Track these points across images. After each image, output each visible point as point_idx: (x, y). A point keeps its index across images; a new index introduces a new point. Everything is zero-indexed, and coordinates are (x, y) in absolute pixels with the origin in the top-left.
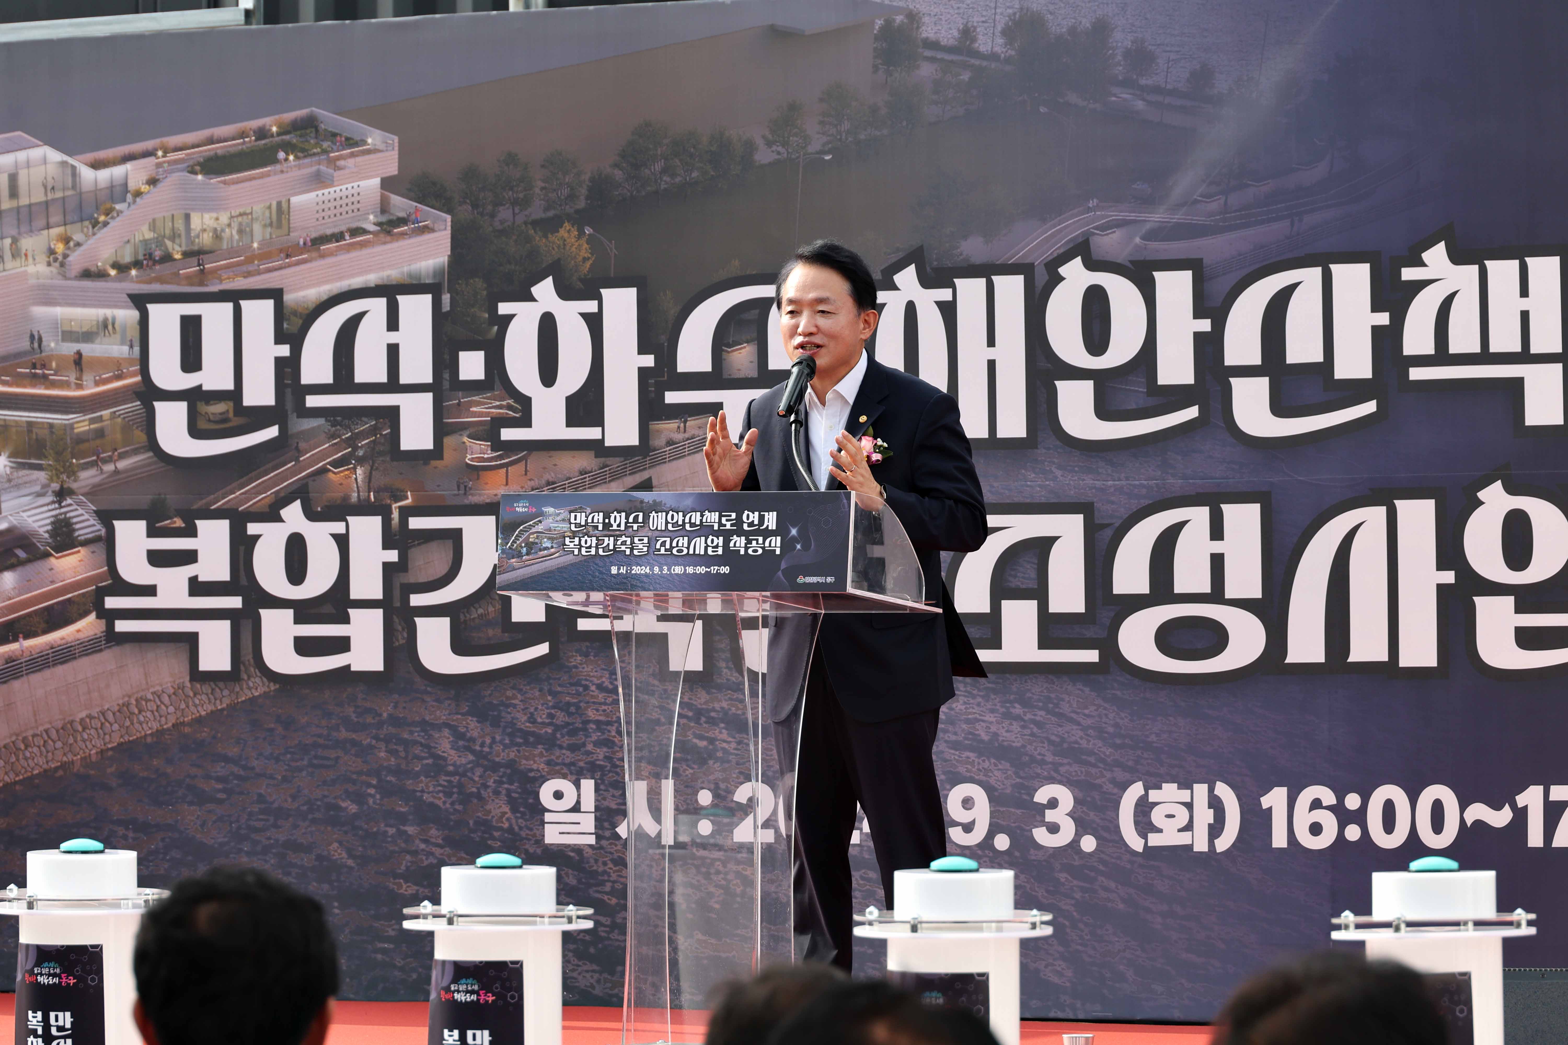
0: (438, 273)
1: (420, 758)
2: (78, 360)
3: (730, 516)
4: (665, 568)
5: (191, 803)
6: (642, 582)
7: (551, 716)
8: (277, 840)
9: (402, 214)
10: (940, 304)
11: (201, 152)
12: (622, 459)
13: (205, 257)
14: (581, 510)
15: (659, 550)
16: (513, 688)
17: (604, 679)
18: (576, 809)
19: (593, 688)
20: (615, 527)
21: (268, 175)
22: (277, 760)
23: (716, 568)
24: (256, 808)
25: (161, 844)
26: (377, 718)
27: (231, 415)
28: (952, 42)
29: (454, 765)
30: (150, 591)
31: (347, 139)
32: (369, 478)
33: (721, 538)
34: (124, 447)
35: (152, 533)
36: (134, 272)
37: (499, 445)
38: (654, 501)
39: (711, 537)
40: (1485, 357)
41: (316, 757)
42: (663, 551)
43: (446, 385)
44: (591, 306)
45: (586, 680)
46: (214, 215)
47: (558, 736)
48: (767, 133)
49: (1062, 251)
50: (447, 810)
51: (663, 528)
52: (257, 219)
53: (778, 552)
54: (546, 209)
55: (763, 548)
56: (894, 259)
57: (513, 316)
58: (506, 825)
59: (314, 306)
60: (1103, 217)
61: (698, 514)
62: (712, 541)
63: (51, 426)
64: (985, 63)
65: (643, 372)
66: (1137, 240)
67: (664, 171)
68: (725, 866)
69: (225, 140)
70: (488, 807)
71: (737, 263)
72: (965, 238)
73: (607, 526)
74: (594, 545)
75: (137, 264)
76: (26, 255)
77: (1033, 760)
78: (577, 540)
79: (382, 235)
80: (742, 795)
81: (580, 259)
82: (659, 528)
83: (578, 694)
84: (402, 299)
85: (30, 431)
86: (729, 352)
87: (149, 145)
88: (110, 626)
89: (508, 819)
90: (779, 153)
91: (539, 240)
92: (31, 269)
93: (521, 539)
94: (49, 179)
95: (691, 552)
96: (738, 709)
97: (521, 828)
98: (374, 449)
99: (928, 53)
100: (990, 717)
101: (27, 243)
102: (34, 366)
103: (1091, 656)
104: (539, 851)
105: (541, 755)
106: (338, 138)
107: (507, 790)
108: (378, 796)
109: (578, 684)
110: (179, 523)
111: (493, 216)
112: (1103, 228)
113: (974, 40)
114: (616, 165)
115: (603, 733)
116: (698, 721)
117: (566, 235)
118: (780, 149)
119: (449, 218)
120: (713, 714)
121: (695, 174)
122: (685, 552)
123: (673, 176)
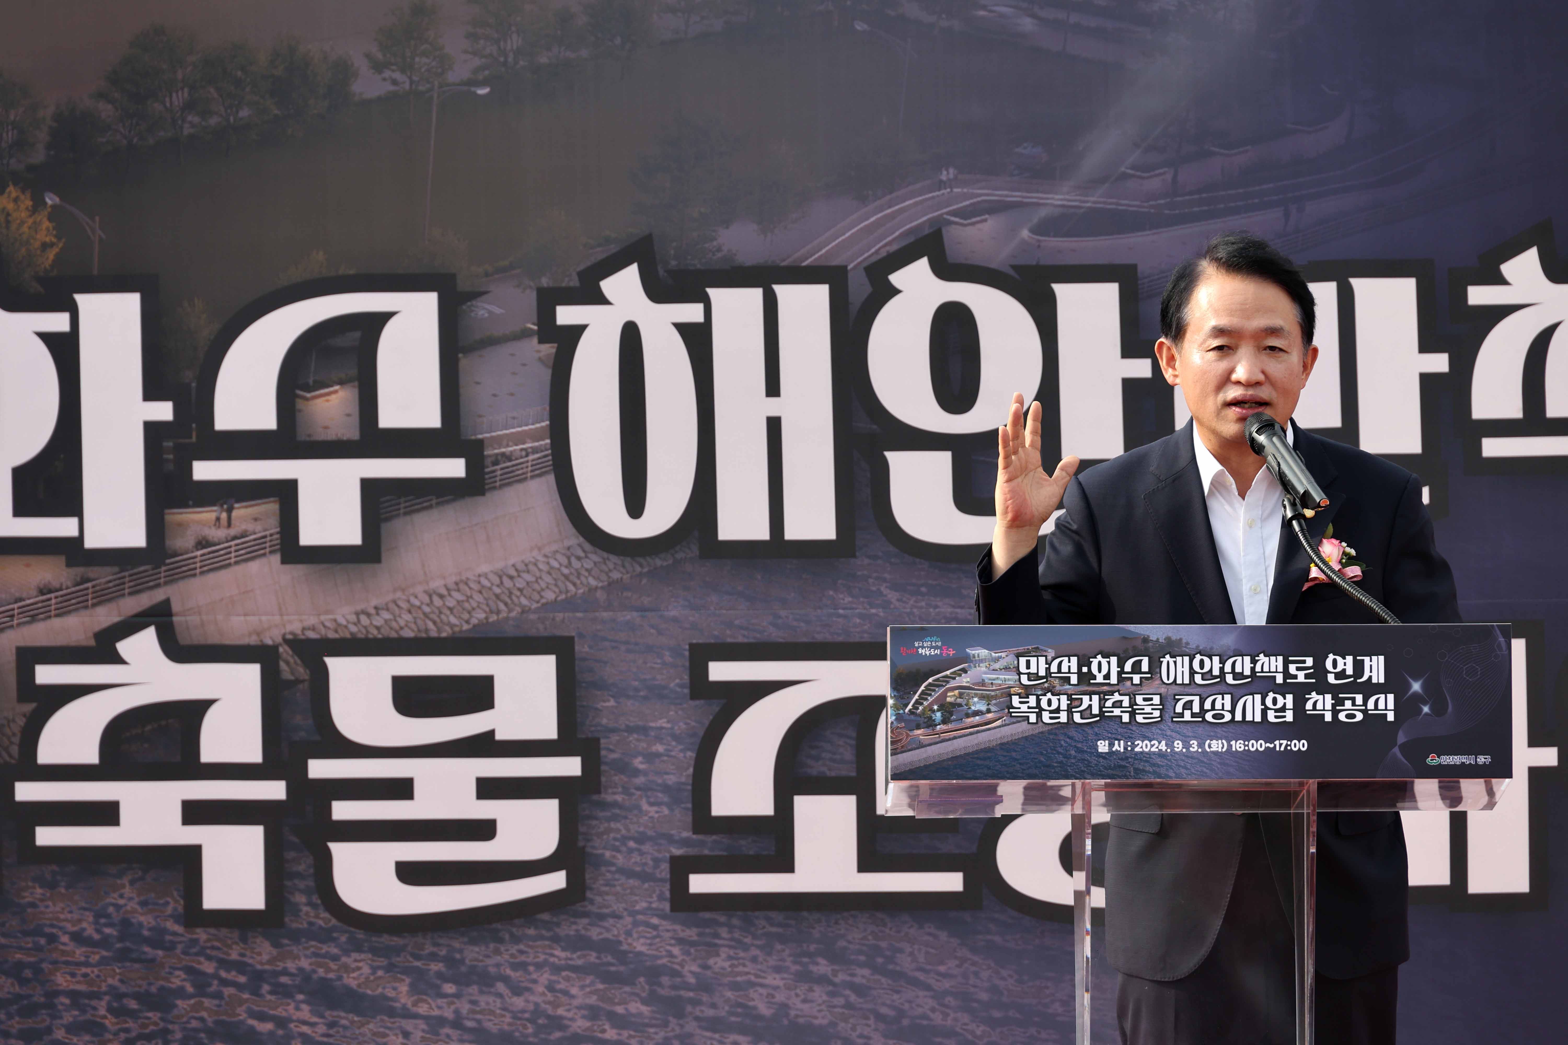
3: (1304, 662)
4: (1194, 743)
6: (1154, 765)
10: (682, 328)
12: (116, 569)
14: (1037, 652)
15: (1182, 715)
17: (84, 925)
19: (65, 939)
20: (1100, 679)
23: (1284, 742)
33: (1290, 697)
38: (1168, 639)
39: (1271, 695)
42: (1188, 718)
44: (58, 322)
45: (52, 926)
48: (374, 50)
49: (894, 247)
51: (1187, 681)
53: (1390, 717)
55: (1365, 712)
56: (599, 254)
60: (966, 197)
61: (1247, 659)
62: (1275, 702)
65: (152, 430)
66: (1025, 234)
67: (189, 106)
72: (726, 223)
73: (1086, 678)
74: (1064, 707)
78: (1032, 700)
81: (37, 244)
82: (1179, 681)
83: (38, 949)
86: (307, 399)
90: (395, 82)
93: (930, 699)
95: (1238, 717)
96: (329, 970)
100: (773, 979)
103: (951, 881)
109: (37, 932)
112: (964, 214)
114: (101, 95)
115: (83, 1011)
116: (256, 992)
117: (11, 206)
118: (397, 76)
120: (284, 979)
121: (244, 113)
122: (1228, 717)
123: (206, 114)
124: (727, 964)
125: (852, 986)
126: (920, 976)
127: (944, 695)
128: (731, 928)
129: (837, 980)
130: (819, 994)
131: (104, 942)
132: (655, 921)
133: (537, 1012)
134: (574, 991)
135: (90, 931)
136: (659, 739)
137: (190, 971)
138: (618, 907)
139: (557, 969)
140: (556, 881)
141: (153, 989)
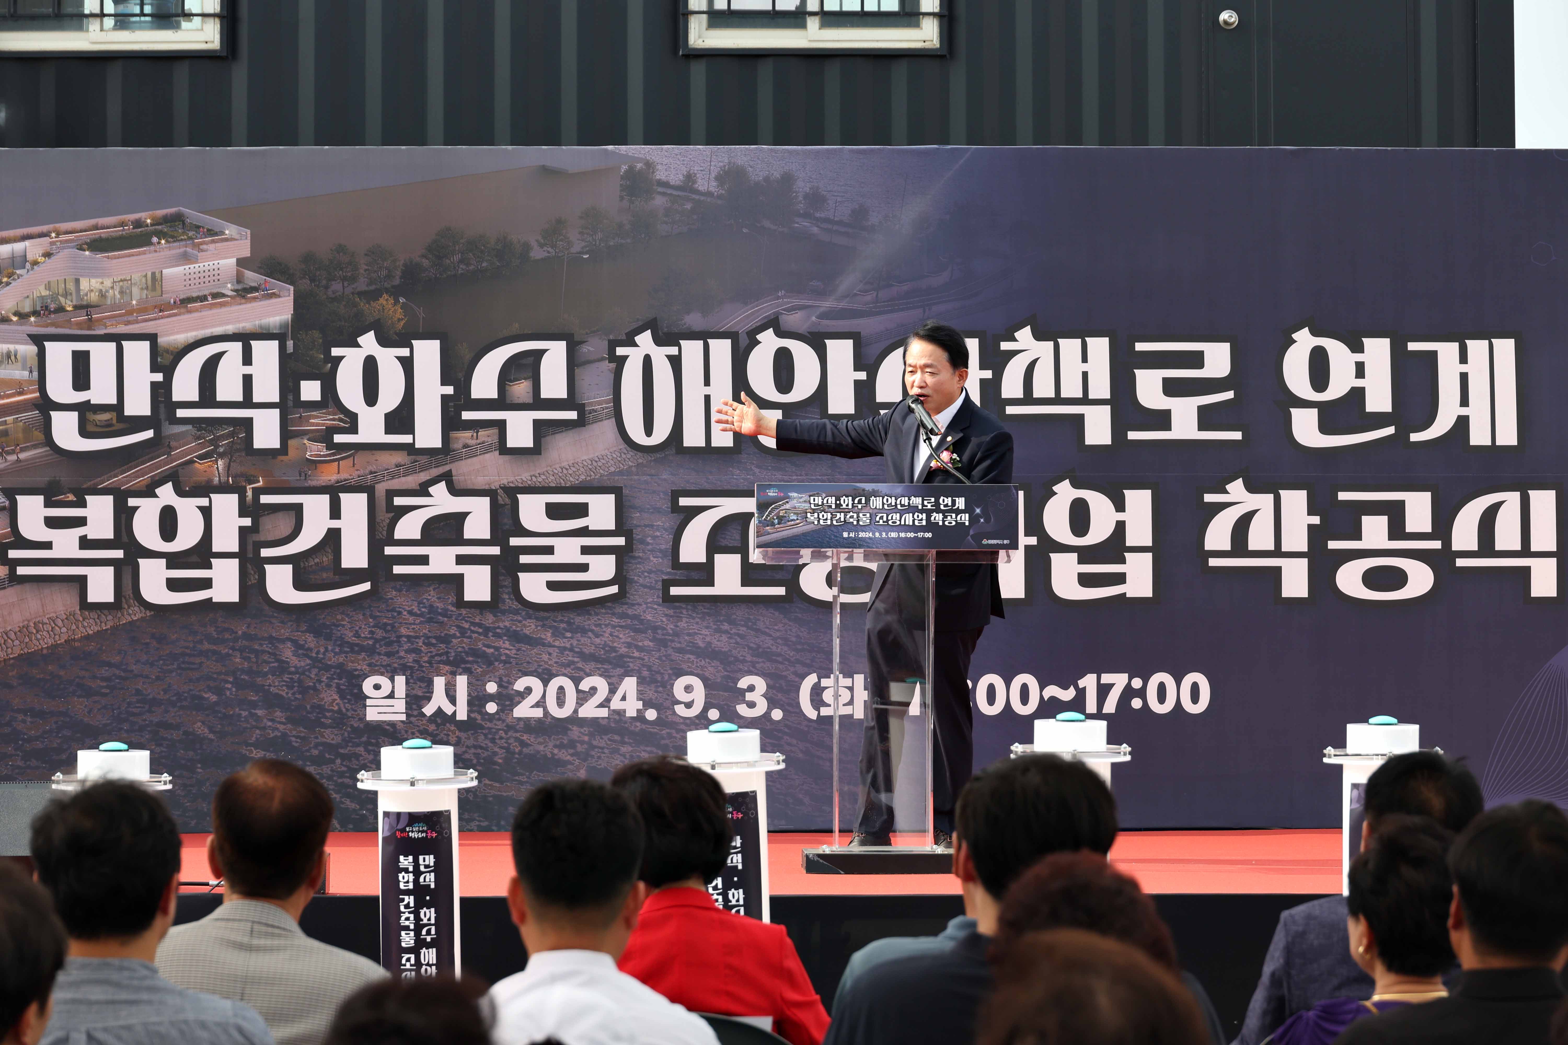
0: (283, 326)
1: (269, 663)
3: (930, 500)
4: (884, 533)
5: (79, 697)
6: (867, 543)
7: (371, 632)
8: (151, 721)
9: (254, 284)
10: (669, 357)
11: (88, 235)
12: (429, 457)
13: (92, 309)
14: (818, 495)
15: (879, 522)
16: (342, 613)
17: (413, 607)
18: (391, 696)
19: (405, 613)
20: (844, 506)
21: (144, 253)
22: (152, 665)
23: (922, 534)
24: (134, 699)
25: (54, 726)
26: (234, 635)
27: (114, 421)
28: (678, 183)
29: (295, 667)
30: (48, 545)
31: (208, 230)
32: (228, 468)
33: (924, 515)
34: (25, 443)
35: (48, 504)
36: (32, 319)
37: (331, 445)
38: (873, 490)
39: (916, 514)
40: (1058, 400)
41: (183, 662)
42: (881, 523)
43: (290, 403)
44: (405, 352)
45: (400, 608)
46: (100, 280)
47: (378, 646)
48: (540, 238)
49: (759, 324)
50: (289, 698)
51: (881, 507)
52: (135, 284)
53: (967, 523)
54: (369, 285)
55: (956, 521)
56: (634, 326)
57: (343, 357)
58: (336, 708)
59: (183, 346)
60: (789, 303)
61: (907, 498)
62: (918, 516)
64: (702, 198)
65: (444, 398)
66: (814, 318)
67: (461, 261)
68: (506, 734)
69: (108, 228)
70: (321, 696)
71: (517, 325)
72: (688, 313)
73: (838, 506)
74: (829, 518)
75: (35, 313)
77: (737, 659)
78: (816, 515)
79: (238, 299)
80: (520, 685)
81: (396, 319)
82: (878, 508)
83: (394, 617)
84: (254, 344)
86: (510, 386)
87: (44, 228)
88: (13, 571)
89: (337, 704)
90: (548, 252)
91: (363, 305)
95: (903, 523)
96: (517, 627)
97: (347, 710)
98: (232, 447)
99: (660, 189)
100: (705, 632)
103: (780, 591)
104: (362, 726)
105: (364, 659)
106: (201, 229)
107: (337, 683)
108: (234, 689)
109: (393, 610)
110: (71, 497)
111: (327, 287)
112: (788, 310)
113: (695, 182)
114: (423, 256)
115: (412, 644)
116: (486, 636)
117: (385, 302)
118: (550, 249)
119: (292, 288)
120: (498, 631)
121: (484, 264)
122: (898, 523)
123: (468, 264)
124: (685, 625)
125: (739, 635)
126: (767, 630)
127: (779, 512)
128: (687, 610)
129: (732, 632)
130: (724, 638)
131: (422, 615)
132: (655, 606)
133: (605, 645)
134: (621, 636)
135: (416, 610)
136: (658, 530)
137: (458, 627)
138: (640, 600)
139: (614, 627)
140: (614, 589)
141: (443, 635)
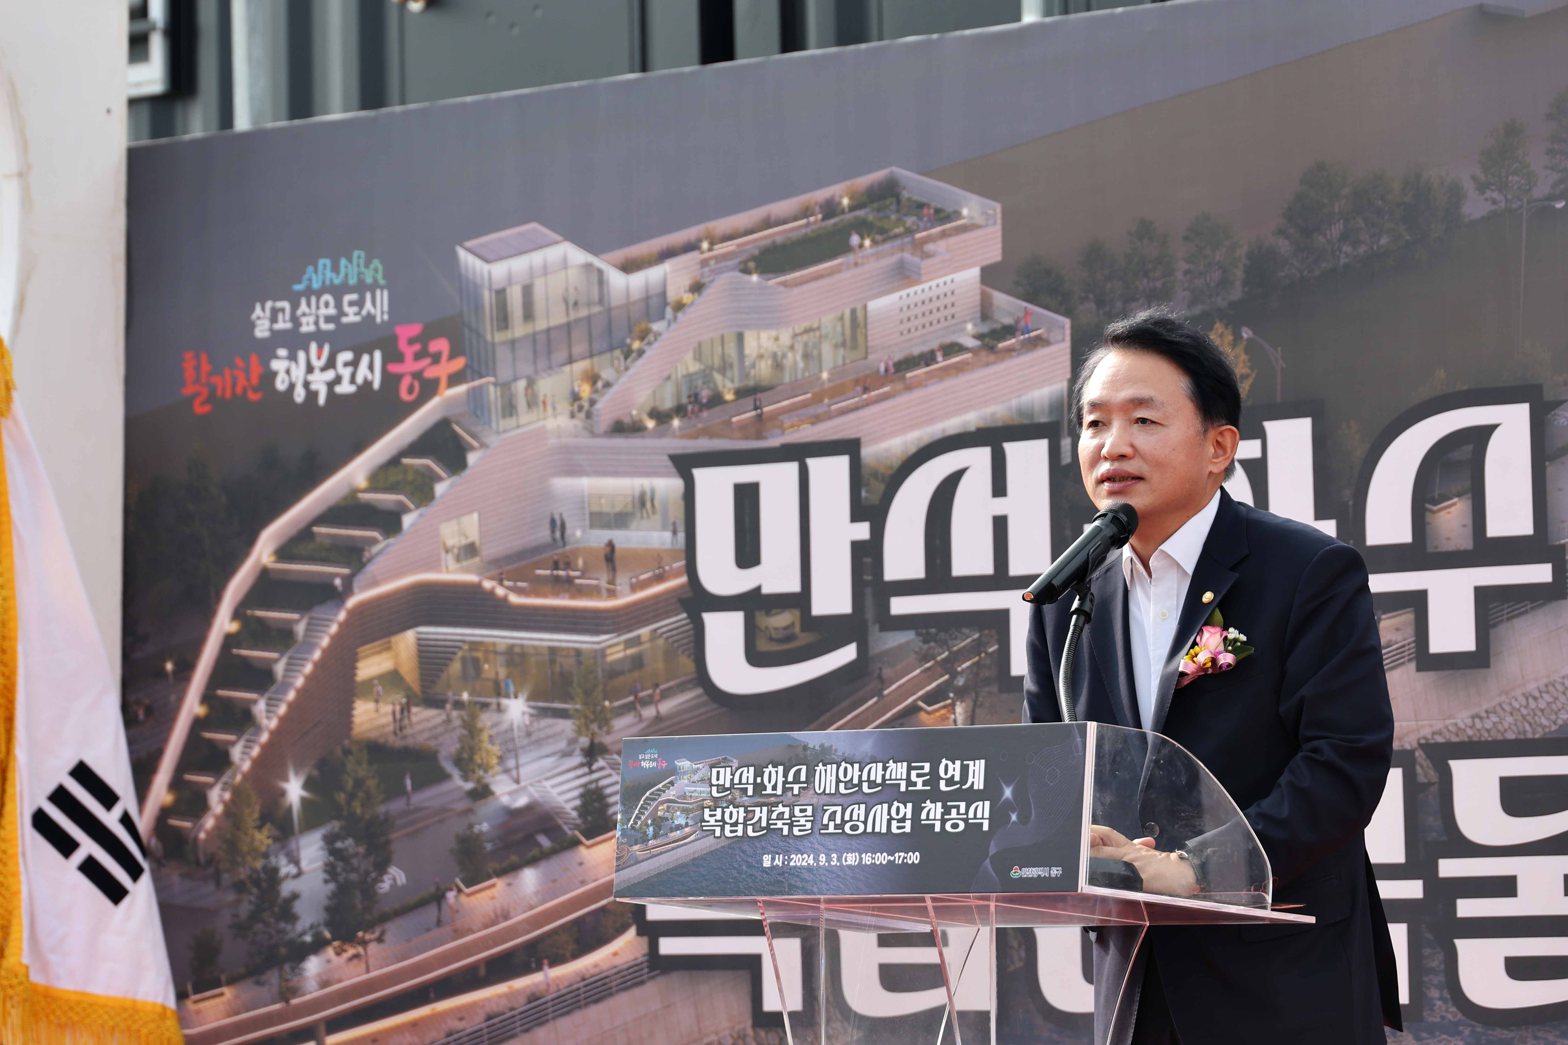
0: (1054, 406)
2: (610, 554)
3: (922, 768)
4: (834, 856)
9: (1008, 321)
11: (755, 240)
13: (763, 396)
14: (723, 763)
15: (826, 827)
20: (769, 791)
21: (839, 270)
23: (902, 854)
27: (797, 629)
31: (938, 211)
33: (909, 806)
34: (667, 681)
36: (676, 423)
38: (822, 746)
39: (896, 804)
42: (831, 829)
44: (1253, 449)
46: (773, 333)
48: (1478, 172)
51: (833, 791)
52: (826, 336)
53: (986, 827)
54: (1192, 304)
59: (899, 462)
61: (880, 766)
62: (898, 811)
63: (578, 652)
69: (785, 222)
71: (1441, 374)
73: (759, 788)
74: (741, 820)
76: (544, 403)
78: (719, 813)
79: (983, 354)
82: (827, 791)
84: (1010, 448)
85: (552, 662)
86: (1433, 512)
87: (690, 233)
88: (654, 946)
90: (1494, 202)
92: (551, 423)
93: (647, 813)
94: (571, 290)
95: (869, 830)
98: (977, 674)
101: (546, 386)
102: (556, 566)
106: (925, 211)
114: (1281, 232)
118: (1496, 195)
119: (1067, 323)
121: (1384, 240)
122: (861, 828)
123: (1356, 244)
127: (656, 809)
